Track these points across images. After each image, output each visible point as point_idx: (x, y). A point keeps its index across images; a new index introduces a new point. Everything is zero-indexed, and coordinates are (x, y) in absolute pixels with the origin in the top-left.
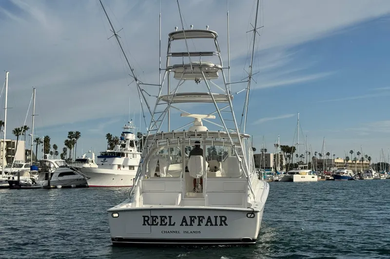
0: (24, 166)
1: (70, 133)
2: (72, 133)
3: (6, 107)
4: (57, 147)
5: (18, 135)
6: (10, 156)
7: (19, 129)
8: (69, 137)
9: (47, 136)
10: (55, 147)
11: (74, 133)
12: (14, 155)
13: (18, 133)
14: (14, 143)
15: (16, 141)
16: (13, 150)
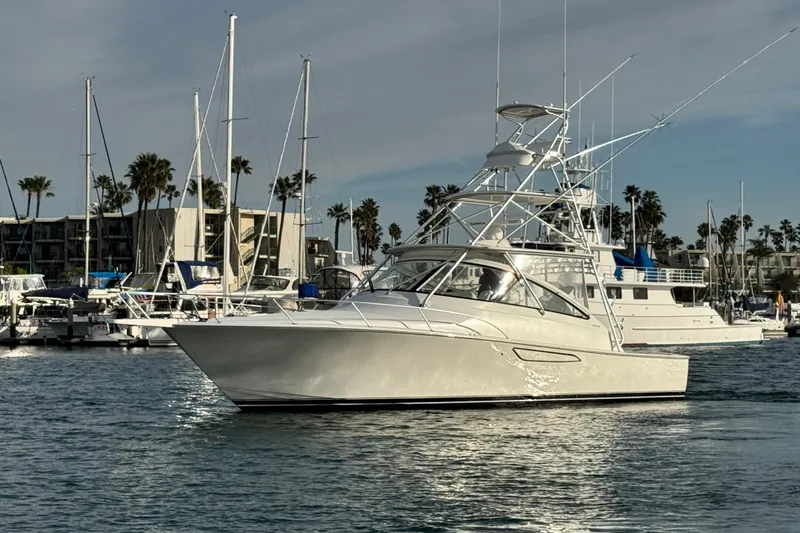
0: (291, 285)
1: (433, 190)
2: (437, 189)
3: (230, 117)
4: (400, 232)
5: (283, 199)
6: (266, 257)
7: (287, 179)
8: (427, 202)
9: (371, 201)
10: (395, 231)
11: (443, 191)
12: (276, 252)
13: (283, 192)
14: (273, 219)
15: (280, 214)
16: (272, 239)
